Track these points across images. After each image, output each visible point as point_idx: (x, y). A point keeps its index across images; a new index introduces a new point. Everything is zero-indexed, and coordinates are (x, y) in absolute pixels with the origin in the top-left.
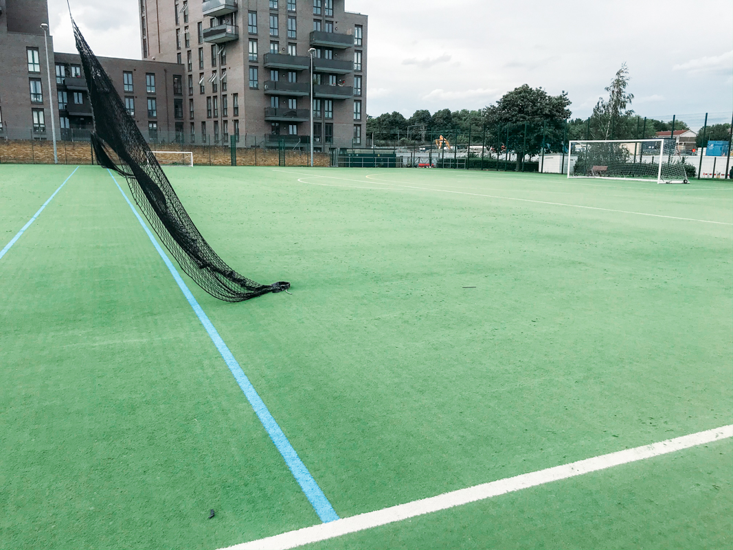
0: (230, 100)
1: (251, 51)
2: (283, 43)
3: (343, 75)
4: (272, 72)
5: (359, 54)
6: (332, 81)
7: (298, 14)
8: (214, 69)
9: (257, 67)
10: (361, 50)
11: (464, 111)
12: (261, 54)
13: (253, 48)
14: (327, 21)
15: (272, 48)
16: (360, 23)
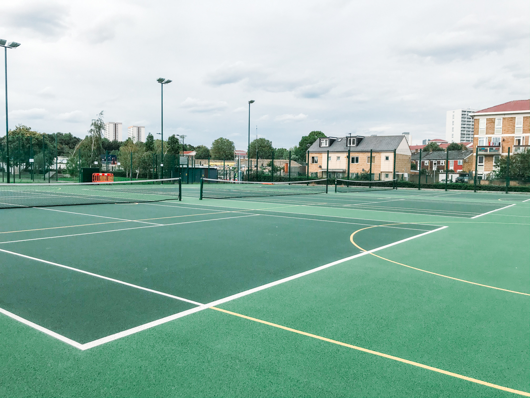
11: (58, 133)
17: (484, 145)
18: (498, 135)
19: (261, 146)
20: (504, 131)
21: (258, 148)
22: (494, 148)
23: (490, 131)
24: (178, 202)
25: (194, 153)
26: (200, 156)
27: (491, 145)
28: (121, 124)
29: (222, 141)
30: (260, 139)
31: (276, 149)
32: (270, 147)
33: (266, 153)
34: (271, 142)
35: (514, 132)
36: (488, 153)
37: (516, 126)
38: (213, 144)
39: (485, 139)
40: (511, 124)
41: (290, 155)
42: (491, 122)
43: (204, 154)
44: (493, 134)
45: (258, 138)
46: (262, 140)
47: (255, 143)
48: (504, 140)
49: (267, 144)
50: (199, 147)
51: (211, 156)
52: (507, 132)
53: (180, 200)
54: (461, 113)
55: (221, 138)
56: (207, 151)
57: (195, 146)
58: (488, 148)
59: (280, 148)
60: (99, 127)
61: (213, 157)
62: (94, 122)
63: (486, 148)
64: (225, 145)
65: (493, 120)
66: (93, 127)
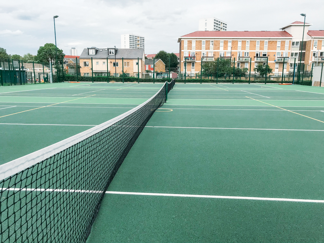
17: (187, 56)
18: (194, 51)
20: (197, 48)
22: (192, 58)
23: (190, 48)
27: (190, 56)
35: (201, 49)
36: (189, 61)
37: (202, 46)
39: (187, 53)
40: (200, 44)
42: (190, 43)
44: (191, 50)
48: (196, 54)
52: (198, 49)
54: (129, 36)
58: (190, 58)
63: (188, 58)
65: (191, 41)
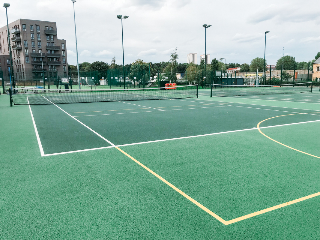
0: (22, 66)
1: (26, 52)
2: (37, 49)
3: (59, 58)
4: (34, 58)
5: (64, 52)
6: (55, 60)
7: (41, 41)
8: (17, 57)
9: (28, 57)
10: (65, 50)
12: (30, 53)
13: (27, 51)
14: (51, 42)
15: (33, 51)
16: (64, 42)
19: (286, 61)
21: (284, 63)
24: (196, 99)
25: (239, 69)
26: (243, 70)
28: (196, 54)
29: (258, 60)
30: (286, 56)
31: (298, 62)
32: (294, 62)
33: (290, 66)
34: (294, 58)
38: (252, 62)
41: (309, 66)
43: (246, 69)
45: (284, 56)
46: (288, 57)
47: (282, 60)
49: (291, 59)
50: (243, 65)
51: (250, 70)
53: (197, 97)
55: (257, 58)
56: (247, 66)
57: (241, 64)
59: (301, 62)
60: (175, 57)
61: (252, 70)
62: (172, 54)
64: (260, 62)
66: (172, 58)
